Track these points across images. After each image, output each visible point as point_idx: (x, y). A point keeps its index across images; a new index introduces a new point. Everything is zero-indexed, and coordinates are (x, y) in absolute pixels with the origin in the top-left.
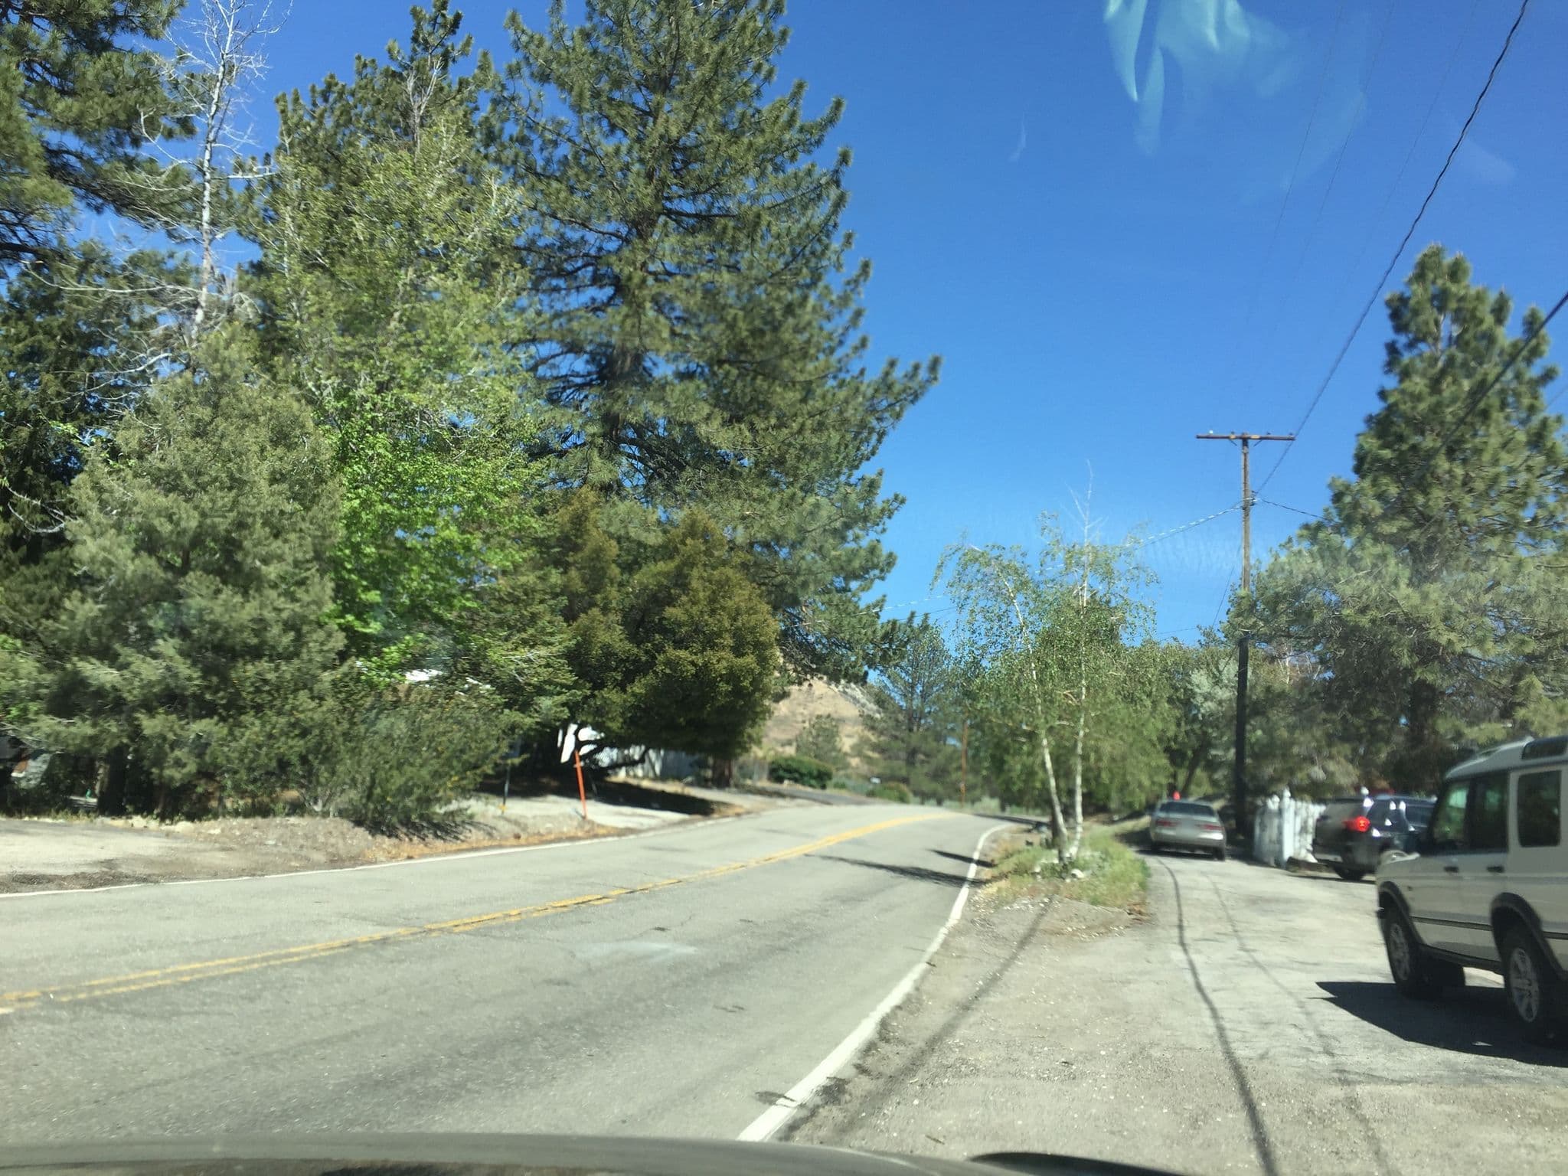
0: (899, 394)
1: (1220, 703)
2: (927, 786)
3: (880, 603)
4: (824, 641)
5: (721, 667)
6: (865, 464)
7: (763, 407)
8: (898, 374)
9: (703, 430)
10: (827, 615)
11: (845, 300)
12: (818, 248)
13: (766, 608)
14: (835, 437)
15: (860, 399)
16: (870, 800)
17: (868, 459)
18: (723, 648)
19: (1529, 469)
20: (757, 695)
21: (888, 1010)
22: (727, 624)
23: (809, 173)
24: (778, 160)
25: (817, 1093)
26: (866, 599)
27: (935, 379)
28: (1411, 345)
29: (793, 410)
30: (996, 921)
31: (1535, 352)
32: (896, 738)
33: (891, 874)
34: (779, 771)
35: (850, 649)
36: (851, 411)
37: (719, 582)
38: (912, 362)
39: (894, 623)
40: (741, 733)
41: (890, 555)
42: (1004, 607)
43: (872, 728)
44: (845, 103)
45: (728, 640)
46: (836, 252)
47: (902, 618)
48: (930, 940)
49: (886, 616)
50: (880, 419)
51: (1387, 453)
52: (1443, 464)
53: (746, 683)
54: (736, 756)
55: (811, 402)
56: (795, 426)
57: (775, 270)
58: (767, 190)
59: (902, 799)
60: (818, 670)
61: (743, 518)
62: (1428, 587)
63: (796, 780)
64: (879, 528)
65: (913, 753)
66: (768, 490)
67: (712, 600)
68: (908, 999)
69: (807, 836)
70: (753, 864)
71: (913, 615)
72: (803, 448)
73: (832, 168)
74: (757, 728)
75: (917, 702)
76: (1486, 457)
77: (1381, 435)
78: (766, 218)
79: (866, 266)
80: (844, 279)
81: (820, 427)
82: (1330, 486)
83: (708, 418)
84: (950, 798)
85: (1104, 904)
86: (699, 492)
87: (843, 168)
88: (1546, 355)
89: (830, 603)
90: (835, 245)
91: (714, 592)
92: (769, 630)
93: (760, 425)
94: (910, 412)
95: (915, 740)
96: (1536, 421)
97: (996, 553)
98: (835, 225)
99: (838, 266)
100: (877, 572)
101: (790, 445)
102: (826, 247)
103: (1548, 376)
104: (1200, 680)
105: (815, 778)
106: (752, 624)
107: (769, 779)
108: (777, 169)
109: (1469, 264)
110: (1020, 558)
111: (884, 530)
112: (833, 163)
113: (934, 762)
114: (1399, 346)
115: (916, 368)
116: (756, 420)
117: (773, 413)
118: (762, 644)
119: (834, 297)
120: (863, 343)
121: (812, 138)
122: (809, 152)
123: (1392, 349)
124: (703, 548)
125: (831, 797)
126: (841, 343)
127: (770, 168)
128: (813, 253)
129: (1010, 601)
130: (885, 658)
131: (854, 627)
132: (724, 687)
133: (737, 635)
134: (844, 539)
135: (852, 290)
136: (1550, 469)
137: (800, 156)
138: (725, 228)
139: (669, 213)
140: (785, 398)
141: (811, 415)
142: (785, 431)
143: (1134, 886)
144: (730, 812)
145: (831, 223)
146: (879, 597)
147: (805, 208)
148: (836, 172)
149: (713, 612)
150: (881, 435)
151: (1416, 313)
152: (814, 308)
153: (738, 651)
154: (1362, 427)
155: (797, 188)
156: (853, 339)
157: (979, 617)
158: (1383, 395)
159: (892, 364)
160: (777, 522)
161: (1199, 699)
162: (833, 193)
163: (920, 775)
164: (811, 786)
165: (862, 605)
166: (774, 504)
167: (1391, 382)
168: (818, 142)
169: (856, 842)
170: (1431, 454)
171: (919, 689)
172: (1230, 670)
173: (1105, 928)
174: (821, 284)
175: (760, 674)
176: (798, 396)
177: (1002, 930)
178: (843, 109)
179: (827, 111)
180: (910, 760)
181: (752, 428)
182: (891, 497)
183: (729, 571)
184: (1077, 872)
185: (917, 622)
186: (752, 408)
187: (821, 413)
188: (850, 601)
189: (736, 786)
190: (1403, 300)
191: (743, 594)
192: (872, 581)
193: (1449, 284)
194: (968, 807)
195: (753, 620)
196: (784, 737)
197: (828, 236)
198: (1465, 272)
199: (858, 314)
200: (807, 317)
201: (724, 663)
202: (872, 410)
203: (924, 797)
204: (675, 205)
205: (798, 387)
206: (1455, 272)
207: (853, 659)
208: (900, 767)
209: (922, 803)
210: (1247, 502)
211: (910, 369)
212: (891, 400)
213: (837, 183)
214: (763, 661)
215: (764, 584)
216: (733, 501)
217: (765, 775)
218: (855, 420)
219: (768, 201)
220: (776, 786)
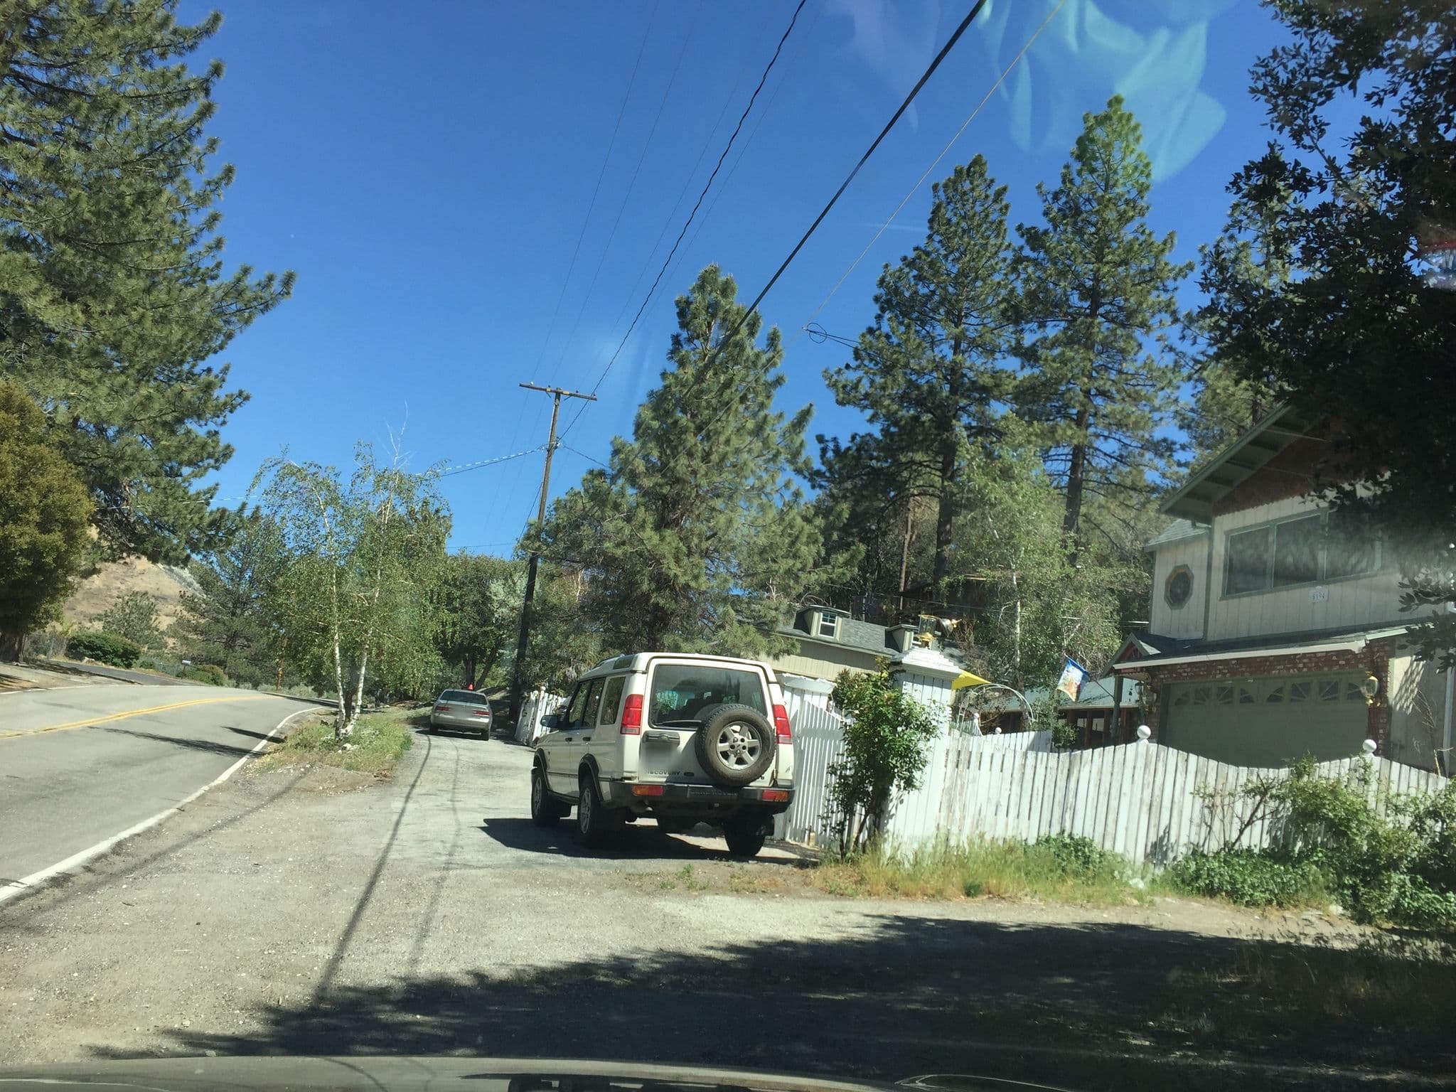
0: (249, 301)
1: (513, 609)
2: (245, 669)
3: (211, 492)
4: (147, 522)
5: (23, 542)
6: (211, 356)
7: (101, 292)
8: (251, 281)
9: (29, 303)
10: (152, 497)
11: (203, 199)
12: (179, 148)
13: (80, 487)
14: (177, 333)
15: (209, 299)
16: (179, 680)
17: (216, 352)
18: (28, 523)
19: (750, 451)
20: (60, 571)
21: (127, 836)
22: (35, 500)
23: (178, 75)
24: (149, 53)
25: (45, 880)
26: (198, 485)
27: (288, 293)
28: (690, 340)
29: (134, 299)
30: (257, 782)
31: (771, 362)
32: (217, 621)
33: (176, 745)
34: (78, 647)
35: (174, 532)
36: (197, 309)
37: (31, 458)
38: (267, 273)
39: (224, 511)
40: (37, 609)
41: (228, 447)
42: (313, 517)
43: (193, 609)
44: (224, 18)
45: (35, 516)
46: (198, 154)
47: (233, 507)
48: (189, 794)
49: (215, 504)
50: (227, 322)
51: (656, 424)
52: (691, 439)
53: (49, 560)
54: (27, 631)
55: (155, 293)
56: (135, 315)
57: (127, 158)
58: (130, 80)
59: (216, 681)
60: (135, 549)
61: (68, 398)
62: (668, 533)
63: (98, 658)
64: (220, 420)
65: (234, 636)
66: (98, 373)
67: (22, 475)
68: (149, 830)
69: (97, 711)
70: (31, 733)
71: (244, 505)
72: (141, 337)
73: (204, 76)
74: (55, 605)
75: (244, 588)
76: (722, 439)
77: (656, 408)
78: (126, 106)
79: (229, 171)
80: (204, 179)
81: (162, 320)
82: (612, 443)
83: (36, 293)
84: (267, 682)
85: (358, 769)
86: (19, 365)
87: (214, 79)
88: (779, 365)
89: (157, 485)
90: (198, 146)
91: (24, 467)
92: (82, 511)
93: (96, 308)
94: (259, 320)
95: (237, 624)
96: (762, 414)
97: (313, 470)
98: (199, 132)
99: (199, 168)
100: (212, 461)
101: (127, 333)
102: (188, 149)
103: (778, 381)
104: (497, 589)
105: (119, 657)
106: (64, 501)
107: (66, 655)
108: (144, 62)
109: (736, 285)
110: (334, 478)
111: (224, 423)
112: (205, 72)
113: (255, 646)
114: (681, 338)
115: (271, 279)
116: (91, 303)
117: (111, 299)
118: (72, 522)
119: (192, 194)
120: (218, 244)
121: (187, 41)
122: (181, 54)
123: (676, 340)
124: (17, 423)
125: (134, 675)
126: (193, 242)
127: (136, 60)
128: (172, 152)
129: (319, 513)
130: (210, 544)
131: (179, 512)
132: (22, 561)
133: (44, 511)
134: (173, 432)
135: (212, 191)
136: (765, 452)
137: (170, 56)
138: (78, 108)
139: (17, 76)
140: (125, 285)
141: (154, 307)
142: (123, 318)
143: (389, 756)
144: (15, 685)
145: (194, 130)
146: (212, 485)
147: (169, 105)
148: (207, 80)
149: (21, 487)
150: (229, 336)
151: (695, 316)
152: (169, 200)
153: (44, 527)
154: (645, 400)
155: (164, 86)
156: (207, 239)
157: (290, 524)
158: (664, 375)
159: (246, 271)
160: (105, 407)
161: (496, 605)
162: (202, 100)
163: (239, 659)
164: (115, 664)
165: (192, 491)
166: (103, 390)
167: (672, 367)
168: (192, 48)
169: (148, 718)
170: (685, 431)
171: (248, 575)
172: (521, 583)
173: (353, 787)
174: (178, 181)
175: (66, 552)
176: (142, 284)
177: (258, 788)
178: (221, 24)
179: (203, 22)
180: (229, 645)
181: (86, 311)
182: (236, 392)
183: (43, 449)
184: (348, 746)
185: (247, 513)
186: (87, 289)
187: (165, 306)
188: (179, 486)
189: (26, 660)
190: (688, 303)
191: (57, 473)
192: (206, 469)
193: (720, 298)
194: (285, 691)
195: (65, 498)
196: (93, 611)
197: (189, 139)
198: (733, 291)
199: (215, 218)
200: (160, 210)
201: (27, 539)
202: (219, 312)
203: (239, 680)
204: (24, 70)
205: (143, 275)
206: (726, 290)
207: (175, 542)
208: (218, 648)
209: (237, 686)
210: (551, 446)
211: (263, 279)
212: (241, 305)
213: (207, 92)
214: (71, 539)
215: (82, 464)
216: (57, 380)
217: (62, 652)
218: (201, 319)
219: (130, 90)
220: (75, 663)
